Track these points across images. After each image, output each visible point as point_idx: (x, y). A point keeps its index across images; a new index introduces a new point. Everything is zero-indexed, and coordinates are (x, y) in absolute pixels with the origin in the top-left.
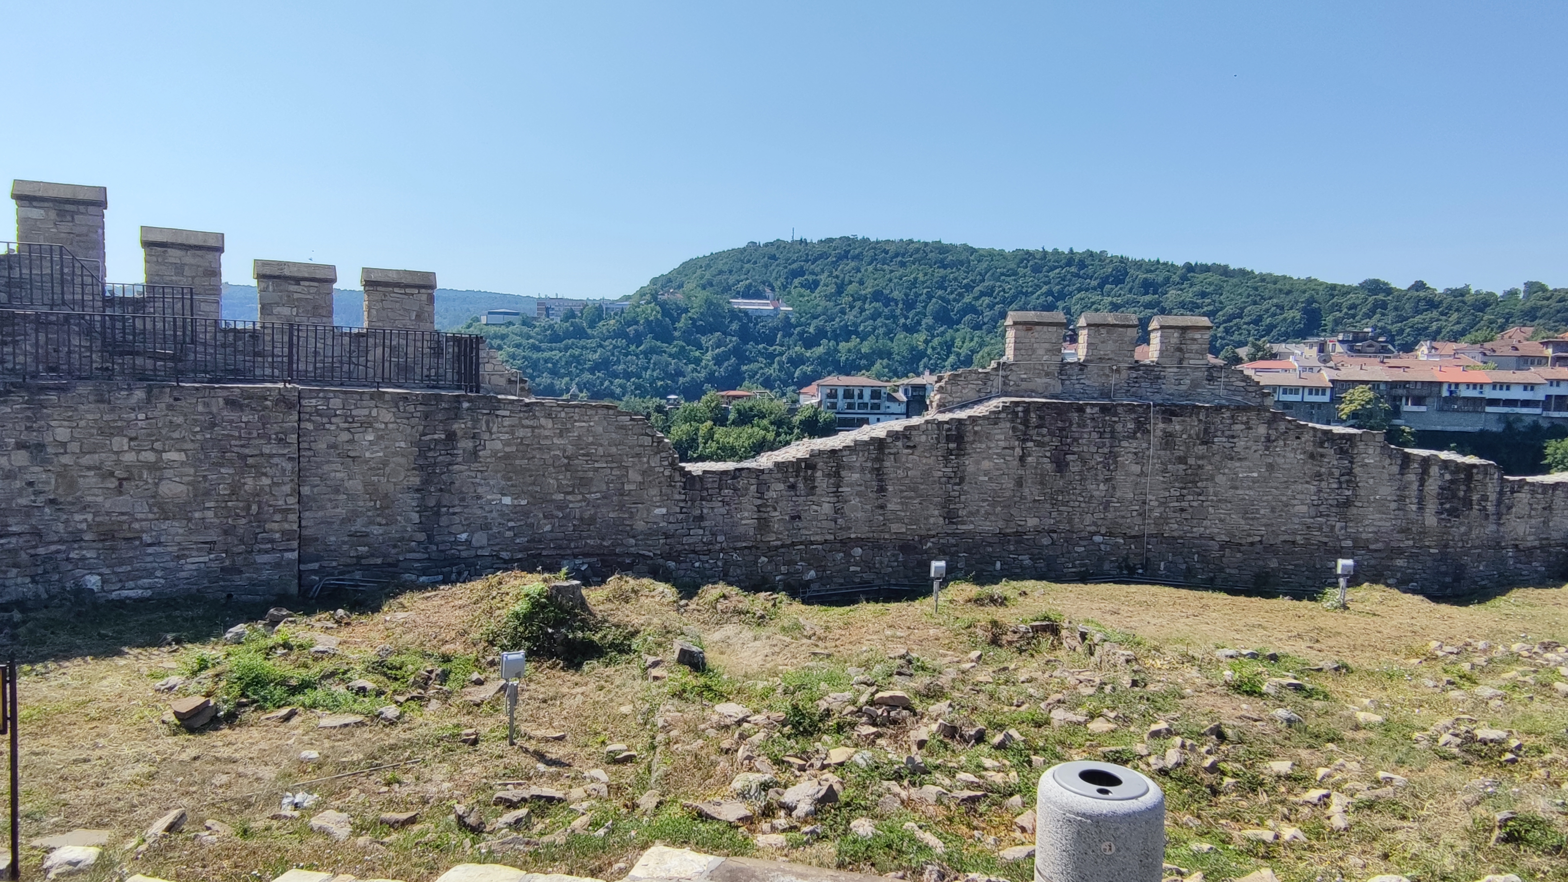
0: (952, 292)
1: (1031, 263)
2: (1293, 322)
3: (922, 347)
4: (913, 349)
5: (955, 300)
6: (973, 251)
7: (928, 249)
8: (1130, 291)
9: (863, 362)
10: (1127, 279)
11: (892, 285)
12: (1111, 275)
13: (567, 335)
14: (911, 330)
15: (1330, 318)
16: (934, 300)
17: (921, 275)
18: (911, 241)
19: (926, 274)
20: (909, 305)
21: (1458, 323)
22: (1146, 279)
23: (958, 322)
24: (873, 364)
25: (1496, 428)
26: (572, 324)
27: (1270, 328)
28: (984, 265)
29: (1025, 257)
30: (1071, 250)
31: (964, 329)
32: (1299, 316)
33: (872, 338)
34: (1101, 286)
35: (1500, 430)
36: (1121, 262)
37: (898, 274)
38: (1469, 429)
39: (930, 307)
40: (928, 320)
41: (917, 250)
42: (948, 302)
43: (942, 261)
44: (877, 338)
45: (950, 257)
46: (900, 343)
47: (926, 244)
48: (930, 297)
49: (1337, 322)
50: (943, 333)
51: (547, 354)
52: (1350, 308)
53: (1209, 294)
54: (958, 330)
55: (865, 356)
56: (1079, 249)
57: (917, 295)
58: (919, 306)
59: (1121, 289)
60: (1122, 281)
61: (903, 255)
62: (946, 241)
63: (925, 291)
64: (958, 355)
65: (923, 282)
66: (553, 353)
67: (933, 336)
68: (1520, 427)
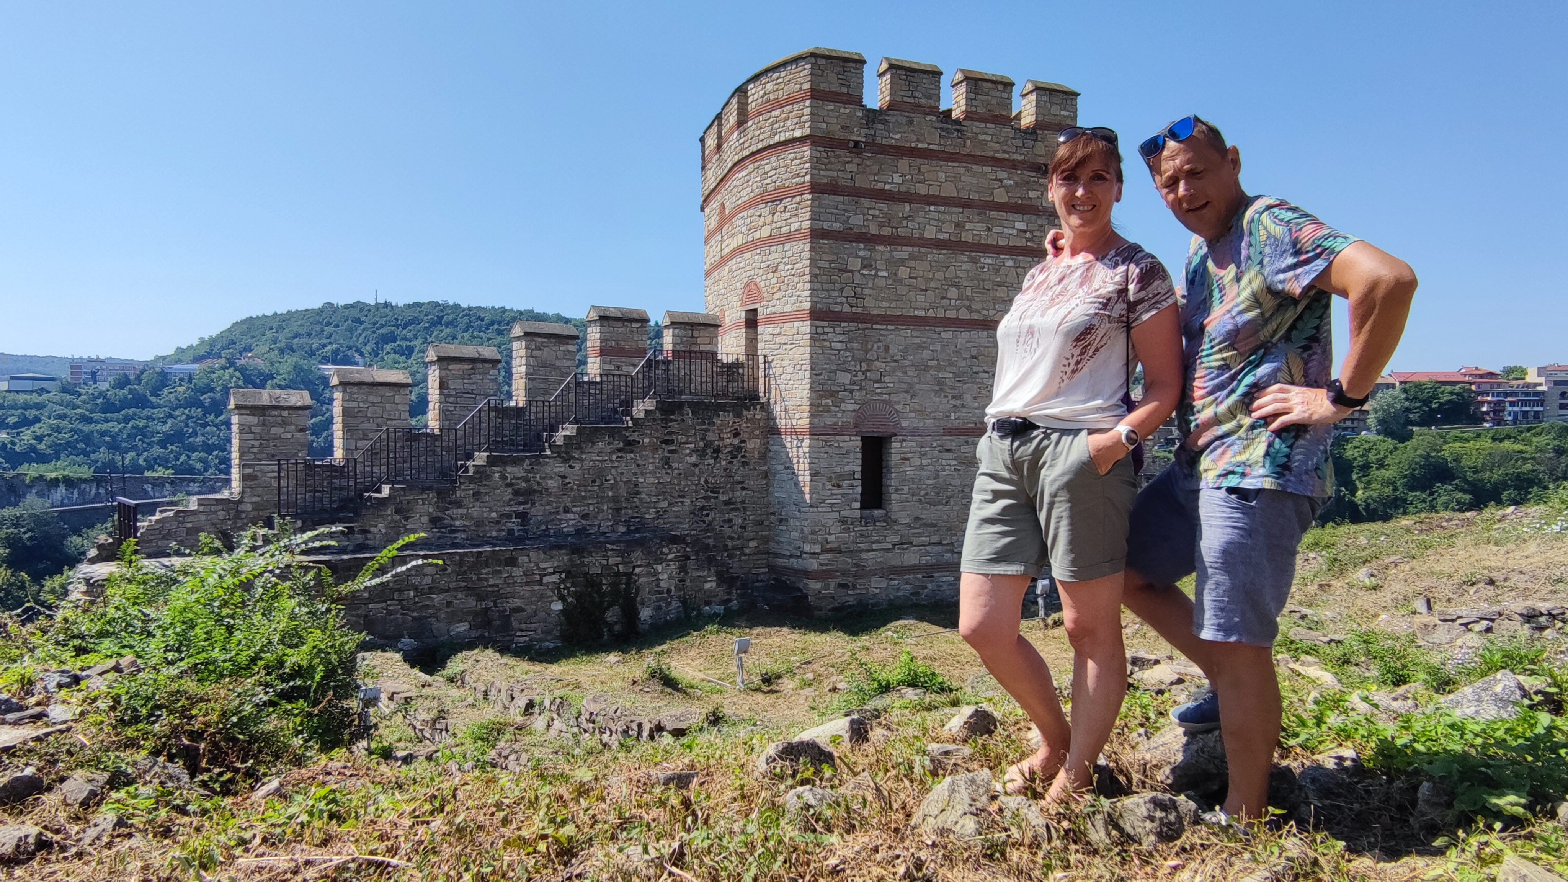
13: (125, 404)
26: (131, 391)
51: (104, 426)
66: (110, 424)
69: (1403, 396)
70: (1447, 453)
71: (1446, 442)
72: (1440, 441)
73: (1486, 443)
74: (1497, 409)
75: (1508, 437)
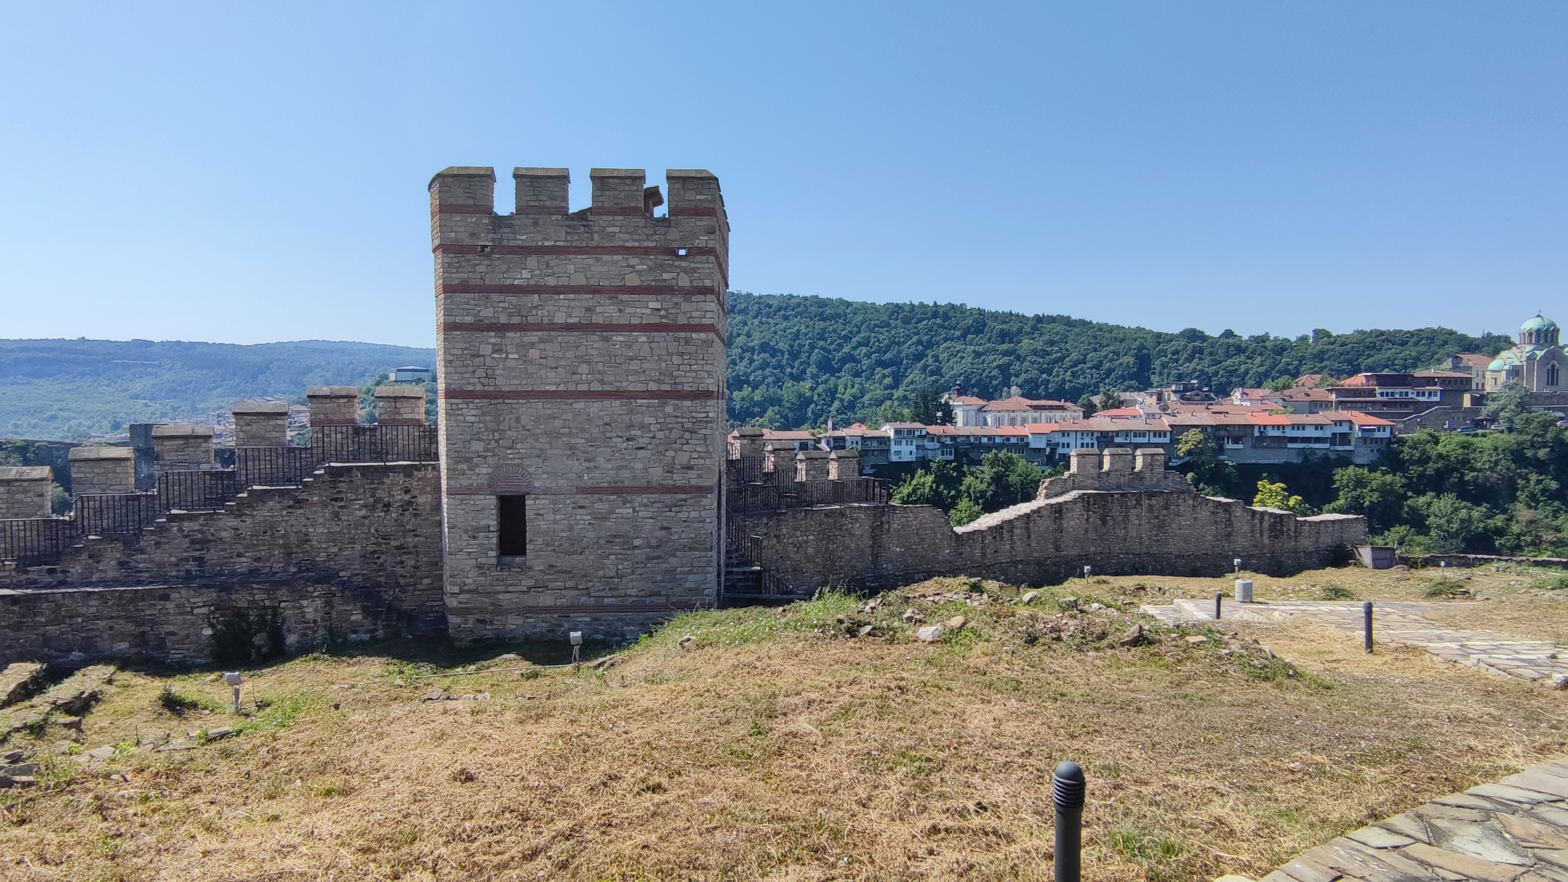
0: (832, 343)
1: (901, 316)
2: (1128, 366)
3: (808, 394)
4: (801, 395)
5: (835, 350)
6: (849, 304)
7: (808, 303)
8: (989, 340)
9: (757, 409)
10: (986, 330)
11: (777, 337)
12: (972, 326)
14: (798, 378)
15: (1158, 362)
16: (816, 350)
17: (803, 327)
18: (791, 296)
19: (807, 327)
20: (794, 355)
21: (1261, 365)
22: (1002, 330)
23: (840, 370)
24: (764, 411)
25: (1296, 460)
27: (1110, 372)
28: (860, 318)
29: (896, 310)
30: (935, 303)
31: (845, 377)
32: (1132, 360)
33: (763, 387)
34: (964, 336)
35: (1300, 462)
36: (980, 314)
37: (782, 327)
38: (1276, 461)
39: (814, 357)
40: (812, 370)
41: (799, 305)
42: (829, 352)
43: (822, 313)
44: (768, 386)
45: (828, 311)
46: (789, 391)
47: (806, 299)
48: (812, 347)
49: (1164, 366)
50: (826, 381)
52: (1174, 354)
53: (1056, 342)
54: (839, 378)
55: (757, 404)
56: (942, 302)
57: (801, 346)
58: (804, 356)
59: (981, 338)
60: (982, 332)
61: (786, 309)
62: (823, 295)
63: (808, 342)
64: (842, 400)
65: (806, 334)
67: (818, 384)
68: (1314, 459)
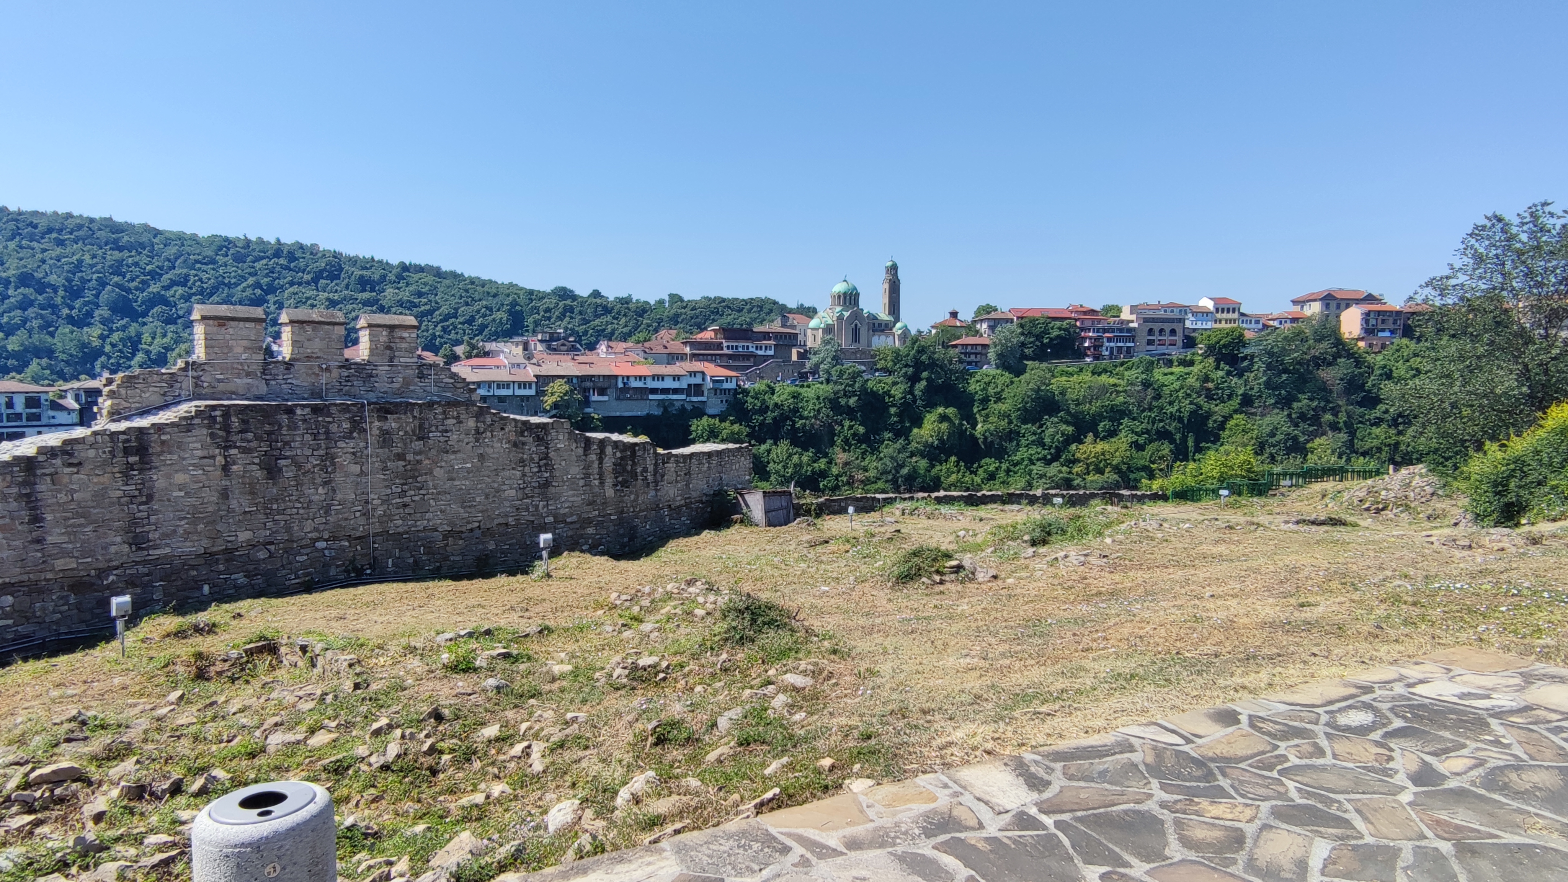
69: (1019, 330)
70: (1054, 387)
71: (1053, 376)
72: (1048, 375)
73: (1087, 377)
74: (1097, 345)
75: (1105, 371)
